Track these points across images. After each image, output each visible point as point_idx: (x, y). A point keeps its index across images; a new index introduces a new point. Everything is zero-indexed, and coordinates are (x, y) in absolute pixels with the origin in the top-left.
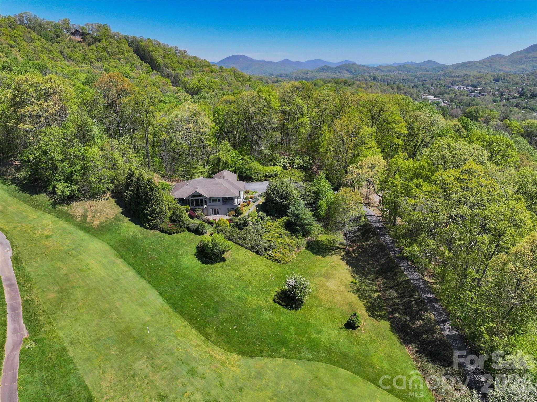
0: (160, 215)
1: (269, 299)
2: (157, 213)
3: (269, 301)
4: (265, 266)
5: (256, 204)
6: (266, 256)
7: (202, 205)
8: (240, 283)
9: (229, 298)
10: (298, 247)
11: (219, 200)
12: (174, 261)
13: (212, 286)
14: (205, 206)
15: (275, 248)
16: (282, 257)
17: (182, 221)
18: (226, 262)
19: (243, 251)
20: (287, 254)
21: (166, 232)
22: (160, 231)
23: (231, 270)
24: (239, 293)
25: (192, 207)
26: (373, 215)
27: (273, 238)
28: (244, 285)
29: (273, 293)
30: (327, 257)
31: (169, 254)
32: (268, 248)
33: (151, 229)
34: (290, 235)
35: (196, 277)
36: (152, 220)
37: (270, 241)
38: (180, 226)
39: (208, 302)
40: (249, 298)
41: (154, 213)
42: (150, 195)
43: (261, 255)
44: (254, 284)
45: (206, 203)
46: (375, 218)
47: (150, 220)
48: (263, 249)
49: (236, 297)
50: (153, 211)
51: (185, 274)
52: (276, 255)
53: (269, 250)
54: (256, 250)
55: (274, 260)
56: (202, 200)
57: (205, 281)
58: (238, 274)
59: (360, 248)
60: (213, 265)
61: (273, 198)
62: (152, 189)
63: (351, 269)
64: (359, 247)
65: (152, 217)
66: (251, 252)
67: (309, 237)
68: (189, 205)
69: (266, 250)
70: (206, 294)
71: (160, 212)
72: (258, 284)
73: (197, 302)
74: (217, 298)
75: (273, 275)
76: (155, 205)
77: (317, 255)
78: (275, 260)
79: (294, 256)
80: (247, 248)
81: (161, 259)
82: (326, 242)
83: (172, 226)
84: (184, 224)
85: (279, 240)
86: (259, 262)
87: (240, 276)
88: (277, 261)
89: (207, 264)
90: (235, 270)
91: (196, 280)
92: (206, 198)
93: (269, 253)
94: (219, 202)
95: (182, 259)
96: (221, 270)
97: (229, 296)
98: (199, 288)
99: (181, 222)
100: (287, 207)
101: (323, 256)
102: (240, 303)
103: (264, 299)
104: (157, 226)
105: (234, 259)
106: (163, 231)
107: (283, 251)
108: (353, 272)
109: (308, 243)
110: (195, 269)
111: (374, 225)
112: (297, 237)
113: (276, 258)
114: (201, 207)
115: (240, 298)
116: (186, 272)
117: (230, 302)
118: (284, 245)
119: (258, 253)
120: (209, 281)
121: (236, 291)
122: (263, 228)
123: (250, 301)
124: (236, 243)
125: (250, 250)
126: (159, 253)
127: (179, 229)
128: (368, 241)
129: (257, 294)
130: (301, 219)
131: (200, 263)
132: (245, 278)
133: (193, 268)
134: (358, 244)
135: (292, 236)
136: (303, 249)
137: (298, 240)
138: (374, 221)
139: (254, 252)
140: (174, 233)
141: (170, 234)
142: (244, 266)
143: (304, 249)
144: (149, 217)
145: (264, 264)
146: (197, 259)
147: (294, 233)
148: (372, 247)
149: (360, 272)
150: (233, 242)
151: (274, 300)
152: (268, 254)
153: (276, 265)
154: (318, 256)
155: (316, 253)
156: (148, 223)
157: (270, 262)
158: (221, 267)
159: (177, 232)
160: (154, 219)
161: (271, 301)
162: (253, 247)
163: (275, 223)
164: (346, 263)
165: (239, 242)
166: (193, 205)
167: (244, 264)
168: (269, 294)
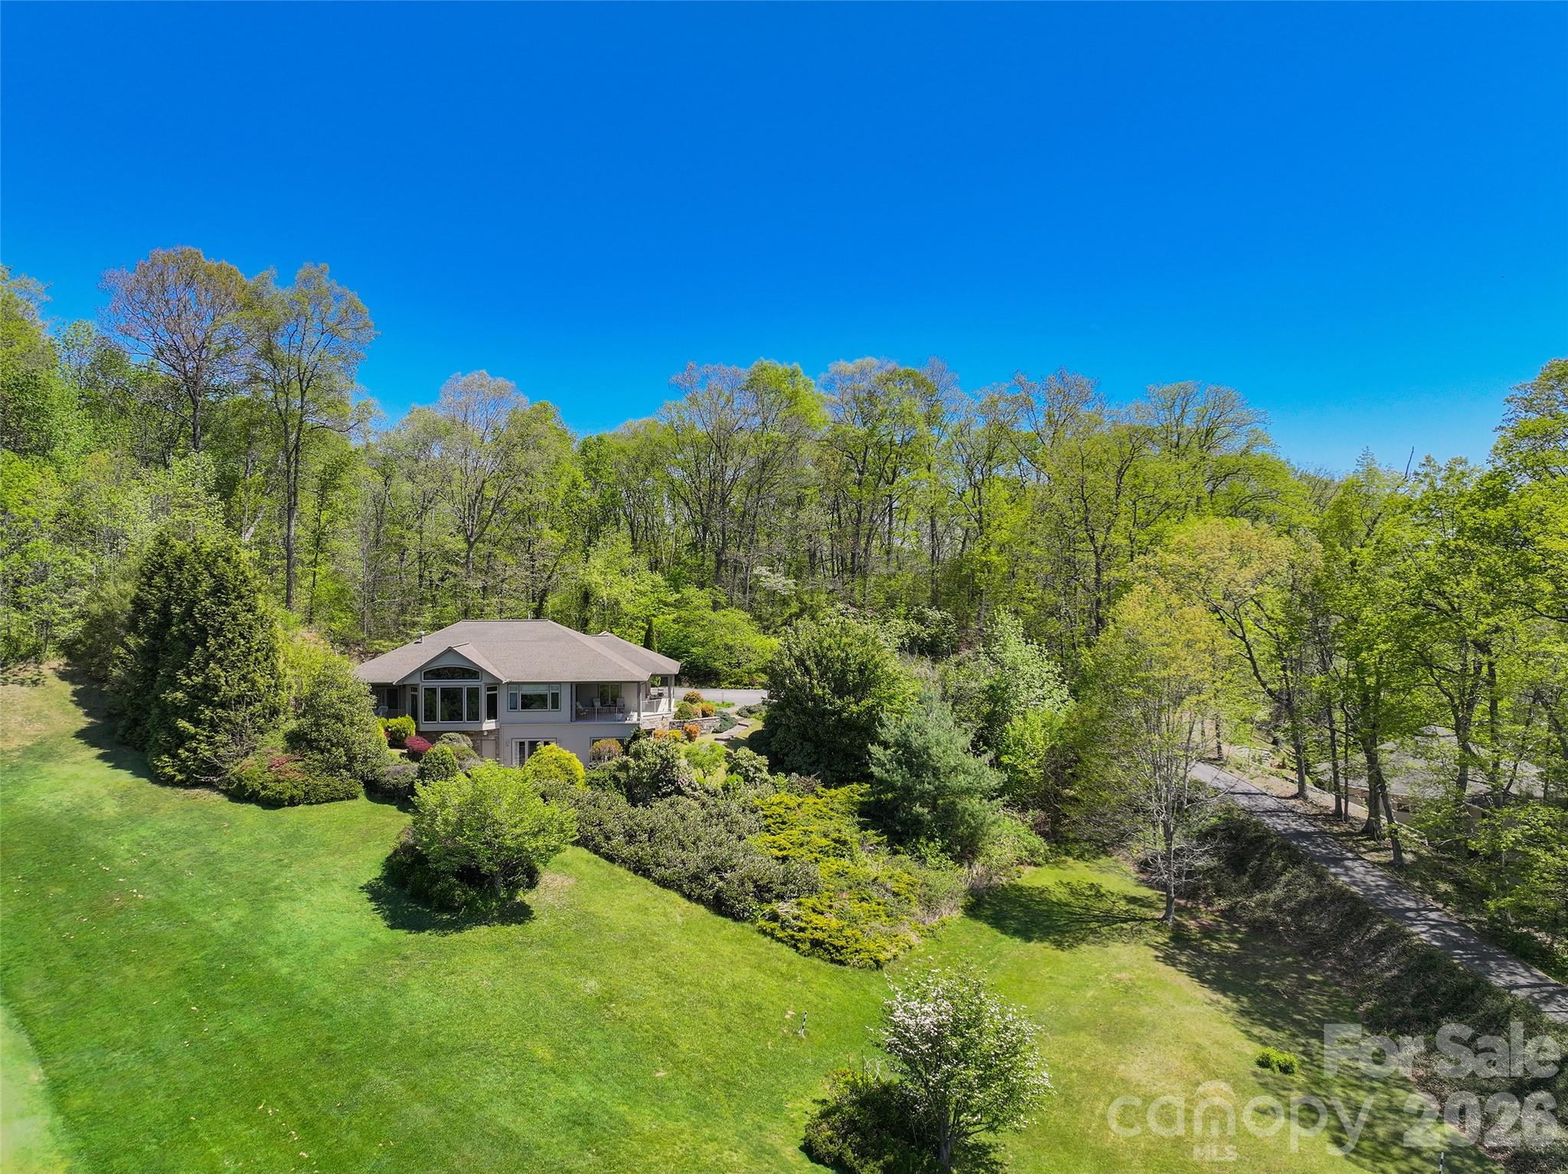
0: (240, 715)
1: (775, 1141)
2: (223, 705)
3: (774, 1153)
4: (758, 967)
5: (725, 735)
6: (761, 922)
7: (474, 716)
8: (595, 1035)
9: (505, 1116)
10: (929, 904)
11: (555, 697)
12: (237, 913)
13: (415, 1041)
14: (489, 725)
15: (813, 890)
16: (848, 932)
17: (345, 744)
18: (533, 927)
19: (639, 891)
20: (875, 924)
21: (253, 798)
22: (225, 792)
23: (552, 964)
24: (581, 1089)
25: (428, 727)
26: (1253, 790)
27: (802, 851)
28: (619, 1049)
29: (802, 1109)
30: (1084, 947)
31: (226, 885)
32: (777, 888)
33: (182, 784)
34: (884, 850)
35: (327, 989)
36: (193, 737)
37: (785, 859)
38: (332, 769)
39: (354, 1136)
40: (645, 1120)
41: (210, 703)
42: (205, 615)
43: (737, 918)
44: (684, 1046)
45: (492, 713)
46: (1270, 803)
47: (182, 738)
48: (750, 887)
49: (550, 1111)
50: (205, 693)
51: (272, 979)
52: (818, 920)
53: (780, 897)
54: (709, 894)
55: (806, 947)
56: (473, 693)
57: (381, 1012)
58: (592, 985)
59: (1238, 919)
60: (455, 937)
61: (801, 688)
62: (219, 590)
63: (1226, 1001)
64: (1229, 914)
65: (197, 723)
66: (684, 903)
67: (978, 868)
68: (415, 717)
69: (763, 892)
70: (356, 1087)
71: (240, 700)
72: (709, 1051)
73: (275, 1135)
74: (422, 1113)
75: (800, 1017)
76: (220, 661)
77: (1029, 939)
78: (816, 943)
79: (913, 938)
80: (664, 883)
81: (167, 908)
82: (1060, 894)
83: (290, 765)
84: (352, 759)
85: (834, 864)
86: (726, 950)
87: (606, 999)
88: (823, 948)
89: (419, 928)
90: (582, 966)
91: (325, 1010)
92: (495, 685)
93: (783, 908)
94: (556, 705)
95: (283, 906)
96: (496, 961)
97: (509, 1104)
98: (327, 1053)
99: (338, 745)
100: (866, 729)
101: (1059, 945)
102: (574, 1148)
103: (745, 1136)
104: (215, 770)
105: (585, 916)
106: (240, 794)
107: (855, 908)
108: (1243, 1013)
109: (973, 891)
110: (339, 953)
111: (1279, 824)
112: (922, 859)
113: (818, 935)
114: (471, 726)
115: (580, 1120)
116: (282, 967)
117: (508, 1140)
118: (861, 889)
119: (720, 906)
120: (400, 1016)
121: (565, 1077)
122: (754, 811)
123: (647, 1141)
124: (611, 859)
125: (679, 889)
126: (172, 880)
127: (323, 781)
128: (1269, 887)
129: (699, 1107)
130: (936, 772)
131: (381, 924)
132: (636, 1014)
133: (328, 949)
134: (1222, 904)
135: (896, 853)
136: (953, 915)
137: (924, 872)
138: (1272, 813)
139: (699, 900)
140: (293, 802)
141: (272, 803)
142: (635, 953)
143: (958, 914)
144: (183, 724)
145: (753, 960)
146: (372, 905)
147: (901, 842)
148: (1298, 913)
149: (1282, 1014)
150: (596, 850)
151: (809, 1149)
152: (774, 917)
153: (817, 969)
154: (1035, 946)
155: (1025, 933)
156: (175, 756)
157: (789, 953)
158: (499, 948)
159: (309, 798)
160: (203, 733)
161: (791, 1153)
162: (695, 878)
163: (811, 799)
164: (1190, 974)
165: (626, 851)
166: (430, 716)
167: (638, 944)
168: (778, 1109)
